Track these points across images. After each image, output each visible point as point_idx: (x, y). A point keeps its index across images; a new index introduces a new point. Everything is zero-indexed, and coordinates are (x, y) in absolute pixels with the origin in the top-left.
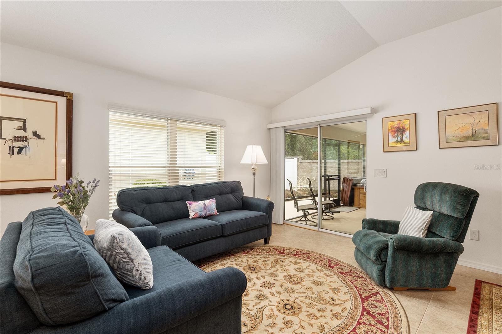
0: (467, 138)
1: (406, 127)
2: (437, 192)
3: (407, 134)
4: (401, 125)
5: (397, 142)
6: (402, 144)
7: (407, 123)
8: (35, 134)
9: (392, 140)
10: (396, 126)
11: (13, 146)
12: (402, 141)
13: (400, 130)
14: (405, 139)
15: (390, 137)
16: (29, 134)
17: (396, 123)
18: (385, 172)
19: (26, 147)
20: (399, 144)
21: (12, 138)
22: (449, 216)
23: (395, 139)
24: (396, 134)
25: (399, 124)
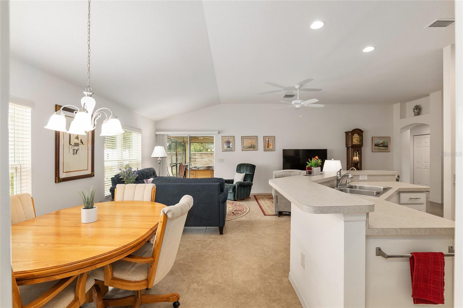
0: (250, 147)
1: (231, 141)
2: (245, 167)
3: (231, 144)
4: (229, 140)
5: (228, 147)
6: (229, 148)
7: (231, 139)
8: (82, 142)
9: (225, 146)
10: (227, 140)
11: (75, 149)
12: (229, 147)
13: (228, 142)
14: (230, 146)
15: (225, 145)
16: (79, 142)
17: (227, 139)
18: (223, 160)
19: (78, 150)
20: (228, 148)
21: (74, 144)
22: (249, 174)
23: (227, 146)
24: (227, 144)
25: (228, 140)
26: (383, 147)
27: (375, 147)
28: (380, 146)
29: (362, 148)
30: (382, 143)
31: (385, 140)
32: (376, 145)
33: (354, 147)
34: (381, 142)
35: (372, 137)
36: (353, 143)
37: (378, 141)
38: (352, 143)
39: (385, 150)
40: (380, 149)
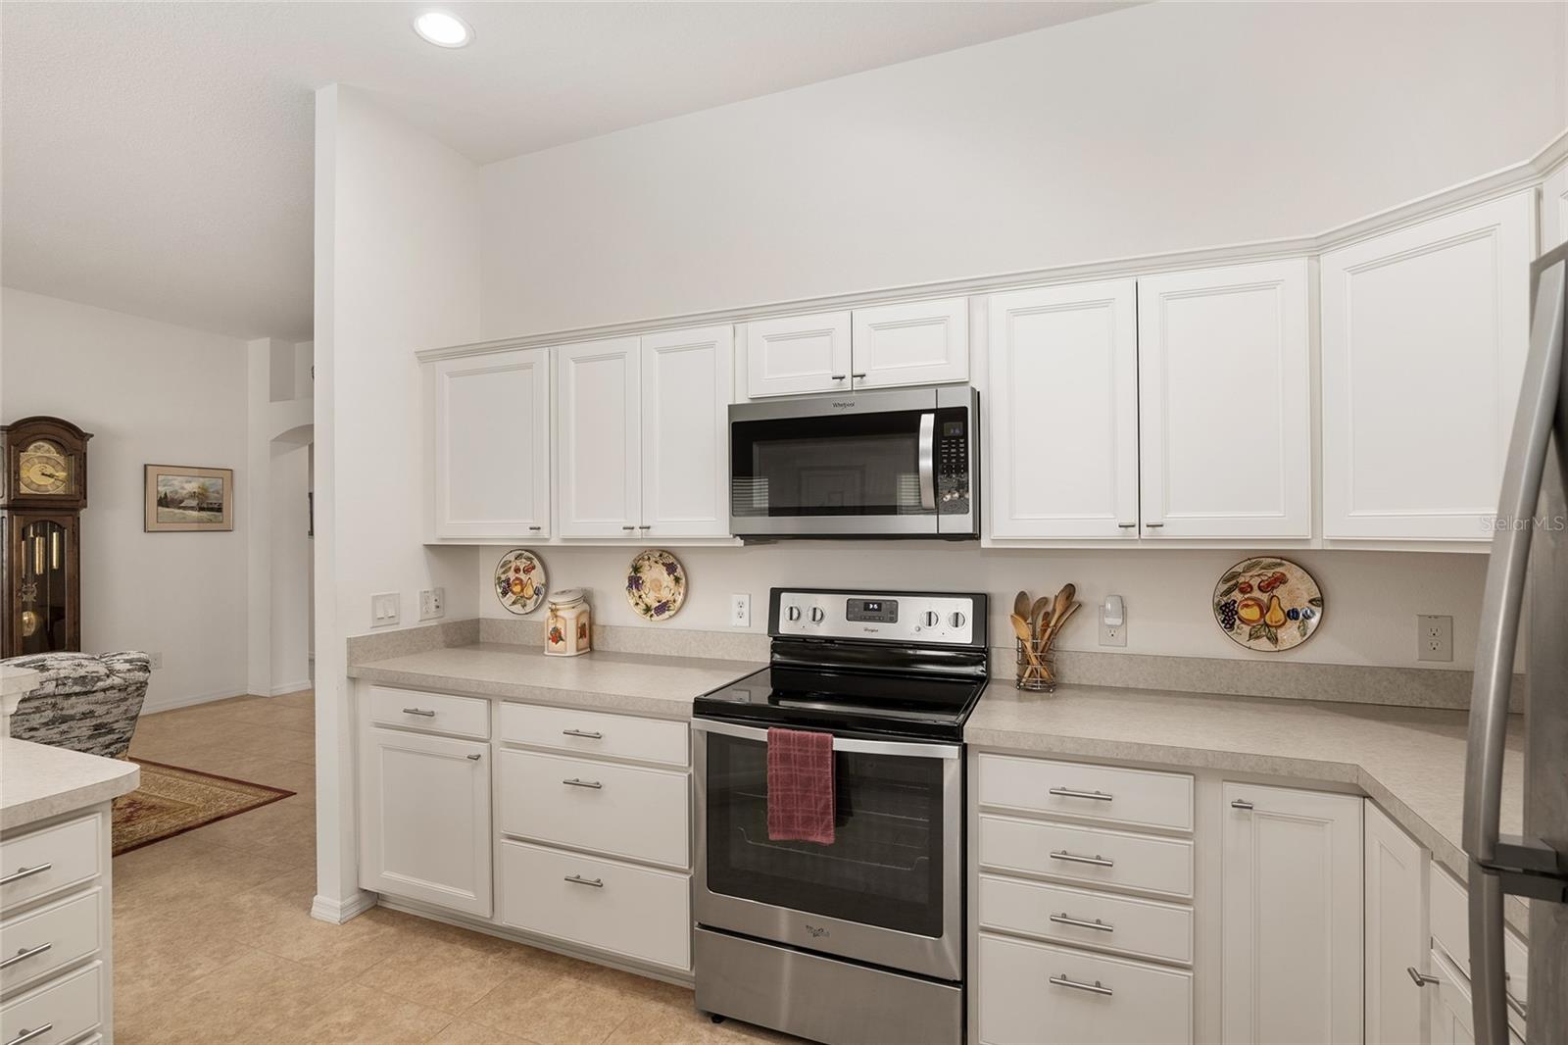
26: (201, 509)
27: (160, 508)
28: (185, 508)
29: (83, 513)
30: (193, 495)
31: (207, 482)
32: (164, 502)
33: (24, 508)
34: (192, 486)
35: (145, 466)
36: (24, 490)
37: (176, 482)
38: (17, 489)
39: (210, 521)
40: (184, 520)
